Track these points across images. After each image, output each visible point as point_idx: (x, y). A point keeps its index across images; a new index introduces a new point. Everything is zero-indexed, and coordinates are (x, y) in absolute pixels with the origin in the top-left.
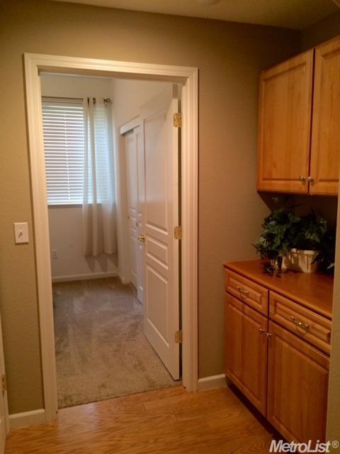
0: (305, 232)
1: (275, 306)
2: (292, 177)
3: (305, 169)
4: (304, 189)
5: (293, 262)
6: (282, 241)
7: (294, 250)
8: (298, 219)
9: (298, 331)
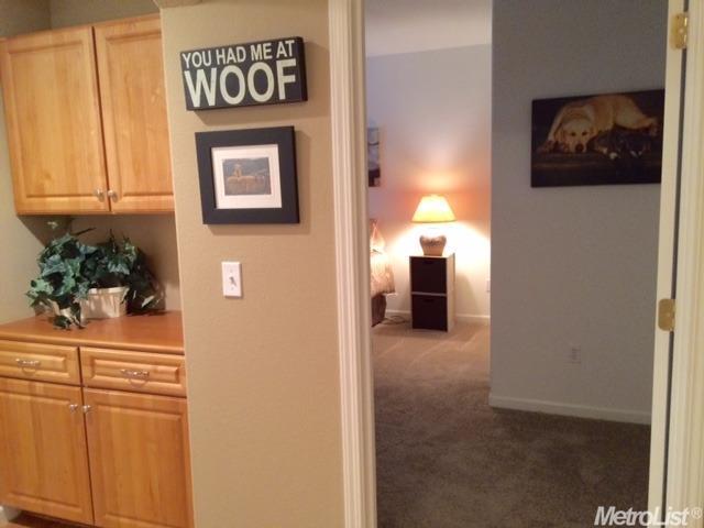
0: (107, 264)
1: (93, 365)
2: (80, 192)
3: (100, 181)
4: (103, 207)
5: (93, 307)
6: (78, 280)
7: (94, 291)
8: (92, 249)
9: (133, 384)
